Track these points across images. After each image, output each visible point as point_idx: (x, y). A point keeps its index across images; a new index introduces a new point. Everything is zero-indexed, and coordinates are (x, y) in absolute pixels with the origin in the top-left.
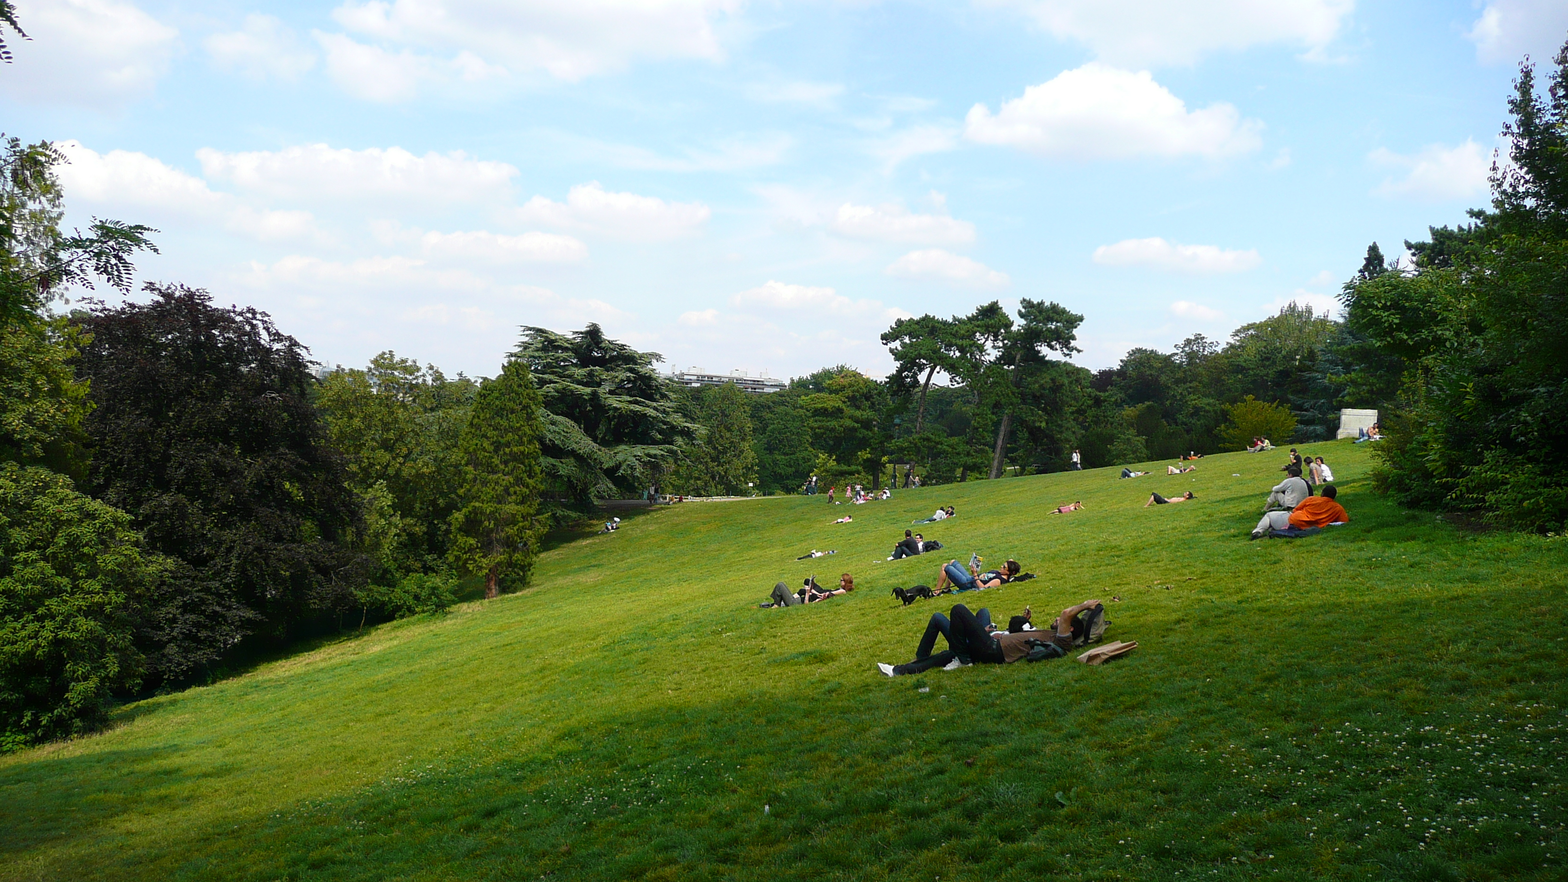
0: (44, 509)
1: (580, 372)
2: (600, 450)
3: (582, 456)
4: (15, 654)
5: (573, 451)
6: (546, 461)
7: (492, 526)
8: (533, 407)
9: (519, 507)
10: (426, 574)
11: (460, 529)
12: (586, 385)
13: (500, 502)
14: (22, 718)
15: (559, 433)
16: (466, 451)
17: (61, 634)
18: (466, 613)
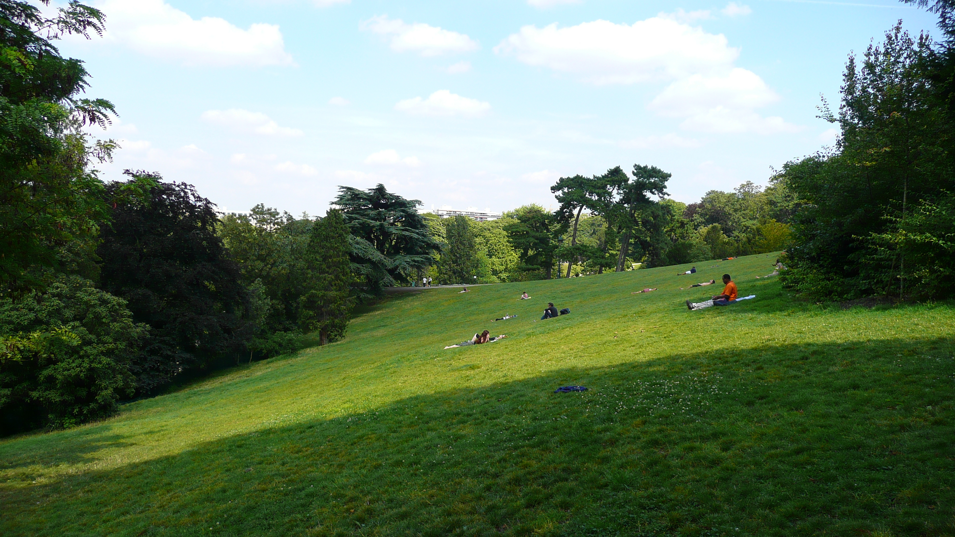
0: (81, 299)
1: (373, 213)
2: (385, 259)
3: (375, 262)
4: (70, 376)
5: (369, 259)
6: (354, 266)
7: (322, 304)
8: (345, 235)
9: (338, 293)
10: (285, 332)
11: (304, 306)
12: (376, 220)
13: (326, 290)
14: (74, 409)
15: (361, 249)
16: (307, 261)
17: (93, 365)
18: (309, 353)
